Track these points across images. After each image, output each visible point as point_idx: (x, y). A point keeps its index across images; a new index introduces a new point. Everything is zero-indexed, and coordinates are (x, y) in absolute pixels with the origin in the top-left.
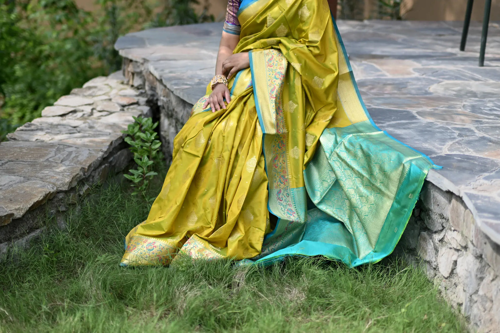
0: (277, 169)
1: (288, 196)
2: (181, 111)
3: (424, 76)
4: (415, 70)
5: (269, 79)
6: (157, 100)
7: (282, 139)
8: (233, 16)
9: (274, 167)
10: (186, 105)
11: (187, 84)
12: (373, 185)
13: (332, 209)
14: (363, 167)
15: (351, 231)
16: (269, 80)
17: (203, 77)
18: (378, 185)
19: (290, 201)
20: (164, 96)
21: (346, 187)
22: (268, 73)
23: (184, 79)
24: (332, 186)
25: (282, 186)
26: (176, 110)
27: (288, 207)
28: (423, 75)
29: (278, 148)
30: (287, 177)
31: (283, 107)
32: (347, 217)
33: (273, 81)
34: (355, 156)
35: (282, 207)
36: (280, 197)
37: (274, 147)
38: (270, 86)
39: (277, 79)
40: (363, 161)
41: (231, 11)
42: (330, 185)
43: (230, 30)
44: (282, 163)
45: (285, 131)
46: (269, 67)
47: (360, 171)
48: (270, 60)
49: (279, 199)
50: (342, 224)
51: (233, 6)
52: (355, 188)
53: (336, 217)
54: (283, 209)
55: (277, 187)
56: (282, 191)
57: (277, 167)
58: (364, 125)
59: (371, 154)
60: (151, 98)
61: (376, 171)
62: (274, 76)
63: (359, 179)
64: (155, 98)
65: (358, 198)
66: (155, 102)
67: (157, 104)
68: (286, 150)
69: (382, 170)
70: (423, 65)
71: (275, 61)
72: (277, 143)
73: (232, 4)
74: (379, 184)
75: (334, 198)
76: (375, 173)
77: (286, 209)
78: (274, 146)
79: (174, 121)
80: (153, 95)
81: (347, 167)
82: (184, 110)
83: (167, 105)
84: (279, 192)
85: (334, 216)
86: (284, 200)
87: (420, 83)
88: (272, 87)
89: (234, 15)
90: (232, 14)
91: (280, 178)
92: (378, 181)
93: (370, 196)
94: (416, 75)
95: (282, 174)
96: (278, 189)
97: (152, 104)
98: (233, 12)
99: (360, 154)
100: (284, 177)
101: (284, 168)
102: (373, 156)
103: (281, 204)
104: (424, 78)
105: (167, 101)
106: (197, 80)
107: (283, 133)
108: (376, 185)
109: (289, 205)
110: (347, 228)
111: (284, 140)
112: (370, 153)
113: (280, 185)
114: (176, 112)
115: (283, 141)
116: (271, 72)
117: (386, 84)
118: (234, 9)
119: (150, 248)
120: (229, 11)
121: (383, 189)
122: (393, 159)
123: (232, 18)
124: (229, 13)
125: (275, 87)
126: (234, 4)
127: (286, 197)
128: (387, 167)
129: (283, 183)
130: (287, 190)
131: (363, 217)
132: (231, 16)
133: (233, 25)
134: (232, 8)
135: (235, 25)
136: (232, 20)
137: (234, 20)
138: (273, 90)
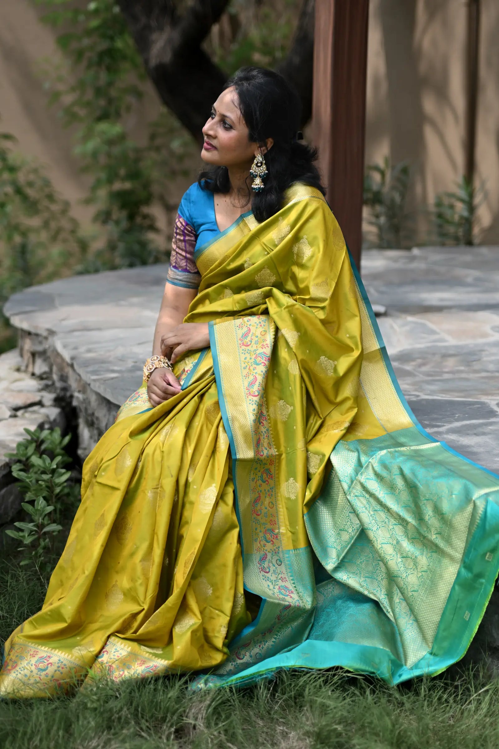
0: (259, 517)
1: (279, 563)
2: (105, 416)
4: (494, 328)
5: (243, 365)
6: (71, 397)
7: (266, 467)
8: (186, 257)
9: (255, 515)
10: (112, 406)
11: (113, 371)
12: (424, 537)
13: (358, 578)
14: (406, 507)
16: (245, 368)
17: (141, 357)
18: (433, 537)
19: (284, 571)
20: (79, 392)
21: (379, 542)
22: (243, 356)
23: (109, 362)
24: (356, 539)
25: (269, 546)
26: (96, 414)
27: (280, 583)
29: (260, 482)
30: (277, 531)
31: (268, 412)
32: (384, 591)
33: (252, 368)
34: (392, 488)
35: (270, 584)
36: (265, 566)
37: (253, 481)
38: (247, 376)
39: (258, 364)
40: (405, 496)
41: (182, 250)
42: (353, 537)
43: (180, 280)
44: (268, 508)
45: (274, 452)
46: (243, 347)
47: (401, 514)
48: (246, 335)
49: (263, 570)
51: (184, 241)
52: (395, 542)
53: (366, 592)
54: (271, 587)
55: (259, 550)
56: (269, 557)
57: (258, 515)
59: (419, 484)
60: (62, 394)
61: (429, 513)
62: (253, 360)
63: (401, 527)
64: (68, 394)
65: (400, 560)
66: (69, 400)
67: (71, 403)
68: (277, 485)
69: (437, 510)
71: (253, 337)
72: (259, 474)
73: (182, 238)
74: (434, 537)
75: (361, 560)
76: (427, 518)
77: (277, 587)
78: (253, 480)
79: (96, 432)
80: (65, 389)
81: (378, 507)
82: (110, 414)
83: (84, 405)
84: (263, 559)
85: (362, 590)
86: (271, 571)
88: (251, 378)
89: (188, 256)
90: (184, 254)
91: (265, 533)
92: (433, 530)
93: (420, 557)
95: (269, 526)
96: (262, 553)
97: (63, 404)
98: (186, 252)
99: (400, 483)
100: (273, 530)
101: (273, 515)
102: (421, 487)
103: (268, 579)
105: (84, 400)
106: (131, 364)
107: (268, 456)
108: (430, 537)
109: (282, 579)
110: (385, 611)
111: (272, 468)
112: (417, 482)
113: (265, 545)
114: (97, 418)
115: (269, 470)
116: (247, 355)
117: (445, 356)
118: (187, 245)
119: (41, 666)
120: (178, 250)
121: (442, 544)
122: (455, 492)
123: (183, 261)
124: (177, 253)
125: (256, 378)
126: (187, 238)
127: (277, 566)
128: (446, 507)
129: (270, 542)
130: (278, 553)
131: (410, 594)
132: (181, 257)
133: (184, 273)
134: (183, 243)
135: (189, 272)
136: (183, 263)
137: (188, 265)
138: (252, 384)
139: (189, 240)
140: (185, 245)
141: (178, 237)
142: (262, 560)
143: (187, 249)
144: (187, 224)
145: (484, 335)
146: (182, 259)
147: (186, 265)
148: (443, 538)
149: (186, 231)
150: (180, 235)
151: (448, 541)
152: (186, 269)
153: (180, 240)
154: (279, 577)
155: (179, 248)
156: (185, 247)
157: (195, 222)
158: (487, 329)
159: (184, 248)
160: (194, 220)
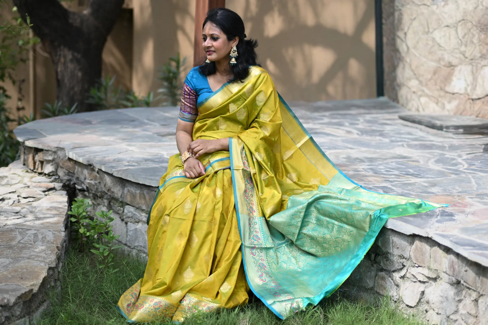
2: (119, 190)
8: (190, 107)
10: (126, 185)
41: (188, 103)
43: (187, 118)
51: (189, 98)
60: (67, 183)
64: (72, 183)
66: (72, 186)
73: (188, 97)
79: (106, 201)
80: (70, 180)
82: (124, 189)
83: (96, 187)
89: (191, 106)
90: (189, 105)
97: (68, 188)
105: (96, 184)
114: (113, 192)
118: (191, 101)
120: (185, 103)
123: (189, 109)
124: (185, 104)
126: (191, 97)
132: (187, 107)
133: (189, 115)
134: (189, 100)
135: (191, 114)
136: (188, 110)
137: (191, 110)
141: (186, 96)
143: (191, 103)
144: (192, 90)
149: (191, 94)
150: (187, 95)
152: (190, 113)
153: (187, 98)
155: (187, 102)
156: (190, 102)
159: (189, 102)
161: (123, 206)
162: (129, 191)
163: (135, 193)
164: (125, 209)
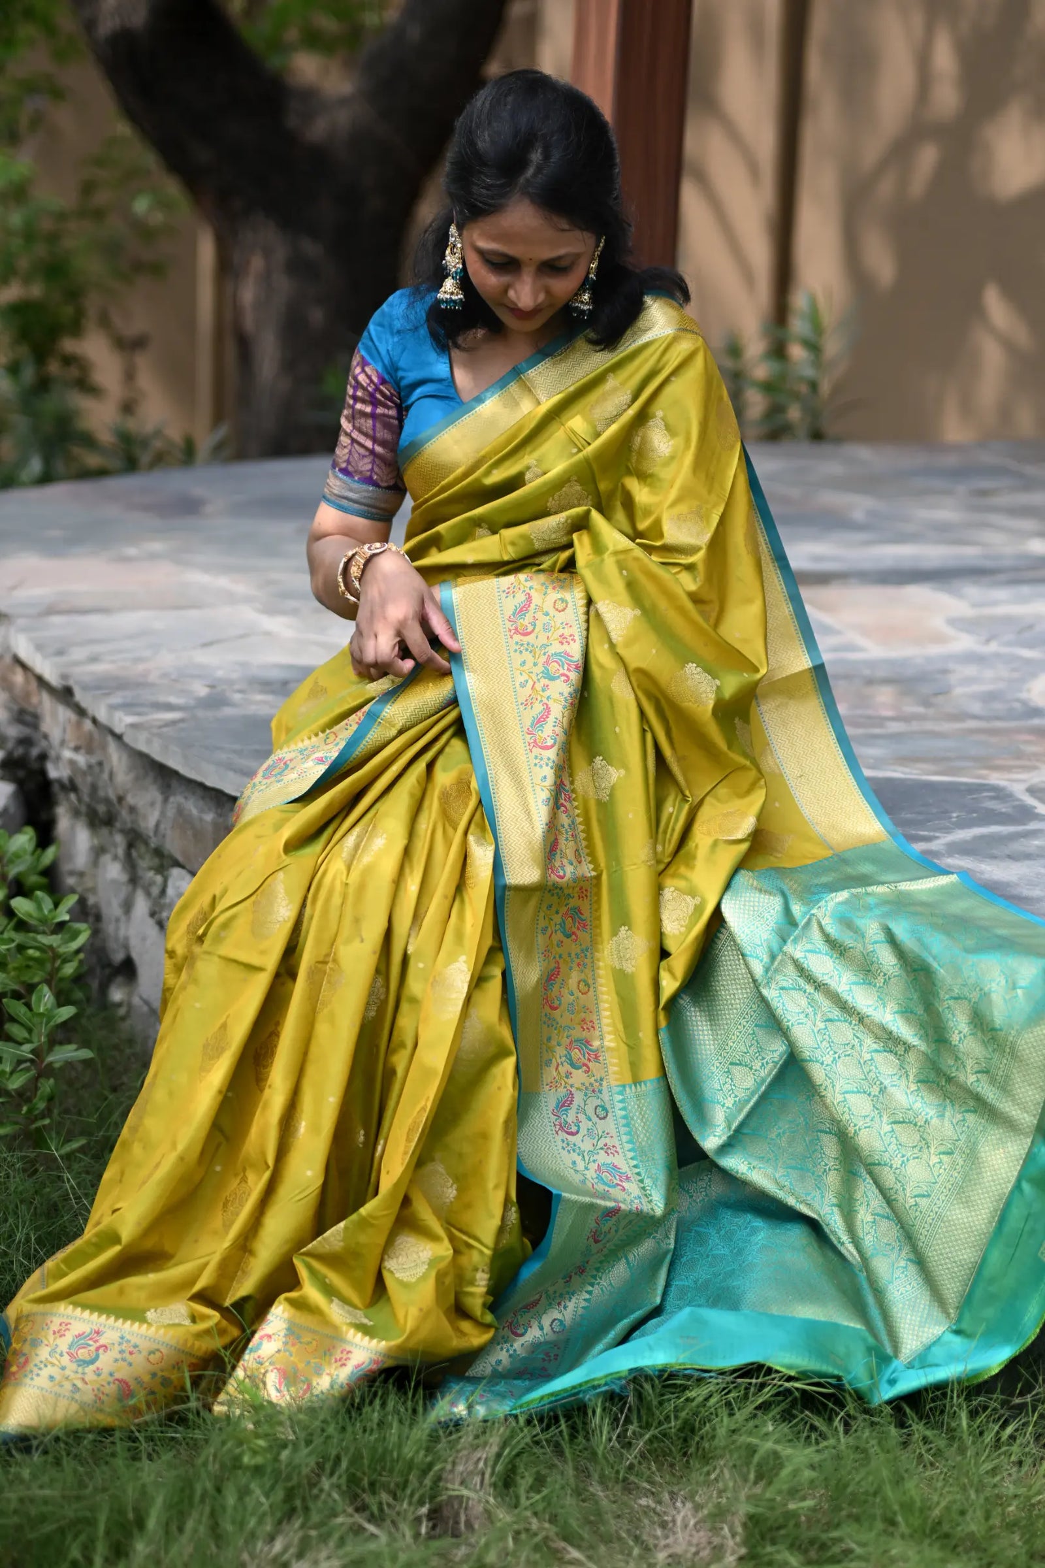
0: (557, 1013)
1: (602, 1114)
3: (993, 647)
4: (952, 622)
5: (522, 679)
6: (43, 757)
7: (573, 903)
8: (372, 452)
9: (547, 1009)
11: (171, 708)
12: (950, 1080)
13: (770, 1170)
14: (906, 1013)
15: (849, 1249)
16: (523, 685)
17: (220, 673)
18: (970, 1079)
20: (76, 748)
21: (837, 1089)
22: (518, 659)
23: (152, 685)
24: (771, 1085)
25: (578, 1077)
27: (602, 1158)
28: (988, 641)
29: (559, 936)
30: (596, 1044)
31: (572, 783)
32: (831, 1198)
33: (538, 686)
34: (867, 969)
35: (578, 1159)
36: (569, 1120)
37: (544, 934)
38: (528, 703)
39: (552, 679)
40: (897, 987)
41: (366, 435)
42: (763, 1081)
43: (356, 502)
44: (577, 993)
45: (587, 870)
46: (517, 638)
47: (894, 1029)
48: (522, 610)
49: (563, 1128)
50: (814, 1226)
51: (373, 416)
52: (875, 1090)
53: (791, 1201)
54: (581, 1165)
55: (554, 1084)
56: (578, 1098)
57: (556, 1008)
58: (870, 852)
59: (935, 965)
60: (20, 751)
61: (959, 1025)
62: (540, 668)
63: (891, 1057)
64: (35, 752)
65: (887, 1128)
68: (593, 945)
69: (980, 1022)
70: (974, 605)
71: (539, 615)
72: (558, 919)
73: (368, 409)
74: (972, 1078)
75: (780, 1129)
76: (955, 1039)
77: (594, 1166)
78: (544, 930)
80: (26, 742)
81: (836, 1013)
82: (166, 801)
84: (565, 1104)
85: (781, 1195)
86: (583, 1131)
87: (989, 674)
88: (538, 708)
89: (379, 449)
90: (369, 444)
91: (570, 1047)
92: (970, 1063)
93: (935, 1121)
94: (965, 643)
95: (577, 1033)
96: (562, 1092)
97: (21, 773)
98: (374, 440)
99: (887, 959)
100: (588, 1042)
101: (586, 1009)
102: (941, 972)
103: (575, 1148)
104: (997, 655)
106: (202, 691)
107: (576, 880)
108: (962, 1078)
109: (607, 1149)
110: (835, 1242)
111: (585, 906)
112: (930, 960)
113: (568, 1075)
114: (132, 809)
115: (578, 911)
116: (528, 656)
117: (870, 682)
118: (378, 425)
119: (83, 1354)
120: (355, 435)
121: (990, 1093)
122: (1022, 983)
123: (367, 460)
124: (354, 441)
125: (548, 709)
126: (380, 410)
127: (595, 1119)
128: (999, 1014)
129: (581, 1068)
130: (600, 1092)
131: (912, 1202)
132: (362, 451)
133: (365, 487)
134: (370, 422)
135: (376, 484)
136: (365, 465)
137: (376, 469)
138: (540, 720)
139: (384, 415)
140: (374, 426)
141: (359, 406)
142: (562, 1106)
143: (378, 435)
144: (383, 381)
145: (939, 639)
146: (364, 456)
147: (372, 470)
148: (993, 1081)
149: (378, 396)
150: (363, 401)
151: (1004, 1087)
152: (371, 477)
153: (363, 414)
154: (601, 1144)
155: (360, 431)
156: (374, 429)
157: (402, 378)
158: (938, 623)
159: (371, 432)
160: (400, 374)
161: (161, 869)
162: (180, 811)
163: (201, 820)
164: (170, 883)
